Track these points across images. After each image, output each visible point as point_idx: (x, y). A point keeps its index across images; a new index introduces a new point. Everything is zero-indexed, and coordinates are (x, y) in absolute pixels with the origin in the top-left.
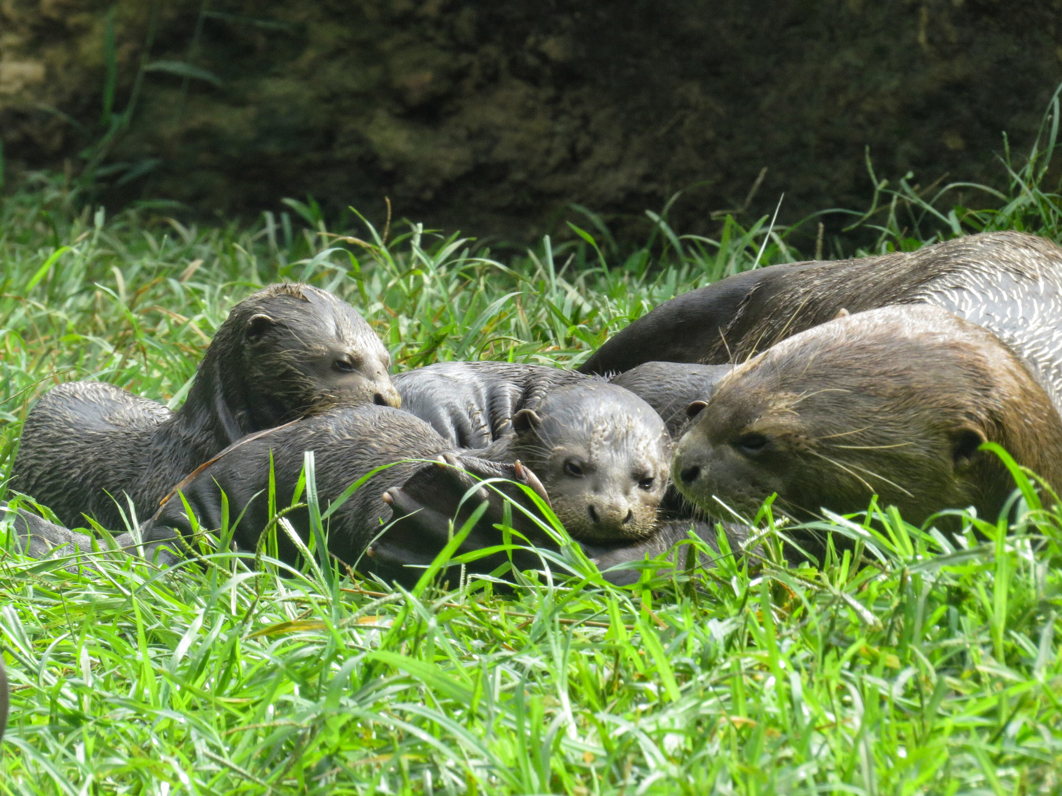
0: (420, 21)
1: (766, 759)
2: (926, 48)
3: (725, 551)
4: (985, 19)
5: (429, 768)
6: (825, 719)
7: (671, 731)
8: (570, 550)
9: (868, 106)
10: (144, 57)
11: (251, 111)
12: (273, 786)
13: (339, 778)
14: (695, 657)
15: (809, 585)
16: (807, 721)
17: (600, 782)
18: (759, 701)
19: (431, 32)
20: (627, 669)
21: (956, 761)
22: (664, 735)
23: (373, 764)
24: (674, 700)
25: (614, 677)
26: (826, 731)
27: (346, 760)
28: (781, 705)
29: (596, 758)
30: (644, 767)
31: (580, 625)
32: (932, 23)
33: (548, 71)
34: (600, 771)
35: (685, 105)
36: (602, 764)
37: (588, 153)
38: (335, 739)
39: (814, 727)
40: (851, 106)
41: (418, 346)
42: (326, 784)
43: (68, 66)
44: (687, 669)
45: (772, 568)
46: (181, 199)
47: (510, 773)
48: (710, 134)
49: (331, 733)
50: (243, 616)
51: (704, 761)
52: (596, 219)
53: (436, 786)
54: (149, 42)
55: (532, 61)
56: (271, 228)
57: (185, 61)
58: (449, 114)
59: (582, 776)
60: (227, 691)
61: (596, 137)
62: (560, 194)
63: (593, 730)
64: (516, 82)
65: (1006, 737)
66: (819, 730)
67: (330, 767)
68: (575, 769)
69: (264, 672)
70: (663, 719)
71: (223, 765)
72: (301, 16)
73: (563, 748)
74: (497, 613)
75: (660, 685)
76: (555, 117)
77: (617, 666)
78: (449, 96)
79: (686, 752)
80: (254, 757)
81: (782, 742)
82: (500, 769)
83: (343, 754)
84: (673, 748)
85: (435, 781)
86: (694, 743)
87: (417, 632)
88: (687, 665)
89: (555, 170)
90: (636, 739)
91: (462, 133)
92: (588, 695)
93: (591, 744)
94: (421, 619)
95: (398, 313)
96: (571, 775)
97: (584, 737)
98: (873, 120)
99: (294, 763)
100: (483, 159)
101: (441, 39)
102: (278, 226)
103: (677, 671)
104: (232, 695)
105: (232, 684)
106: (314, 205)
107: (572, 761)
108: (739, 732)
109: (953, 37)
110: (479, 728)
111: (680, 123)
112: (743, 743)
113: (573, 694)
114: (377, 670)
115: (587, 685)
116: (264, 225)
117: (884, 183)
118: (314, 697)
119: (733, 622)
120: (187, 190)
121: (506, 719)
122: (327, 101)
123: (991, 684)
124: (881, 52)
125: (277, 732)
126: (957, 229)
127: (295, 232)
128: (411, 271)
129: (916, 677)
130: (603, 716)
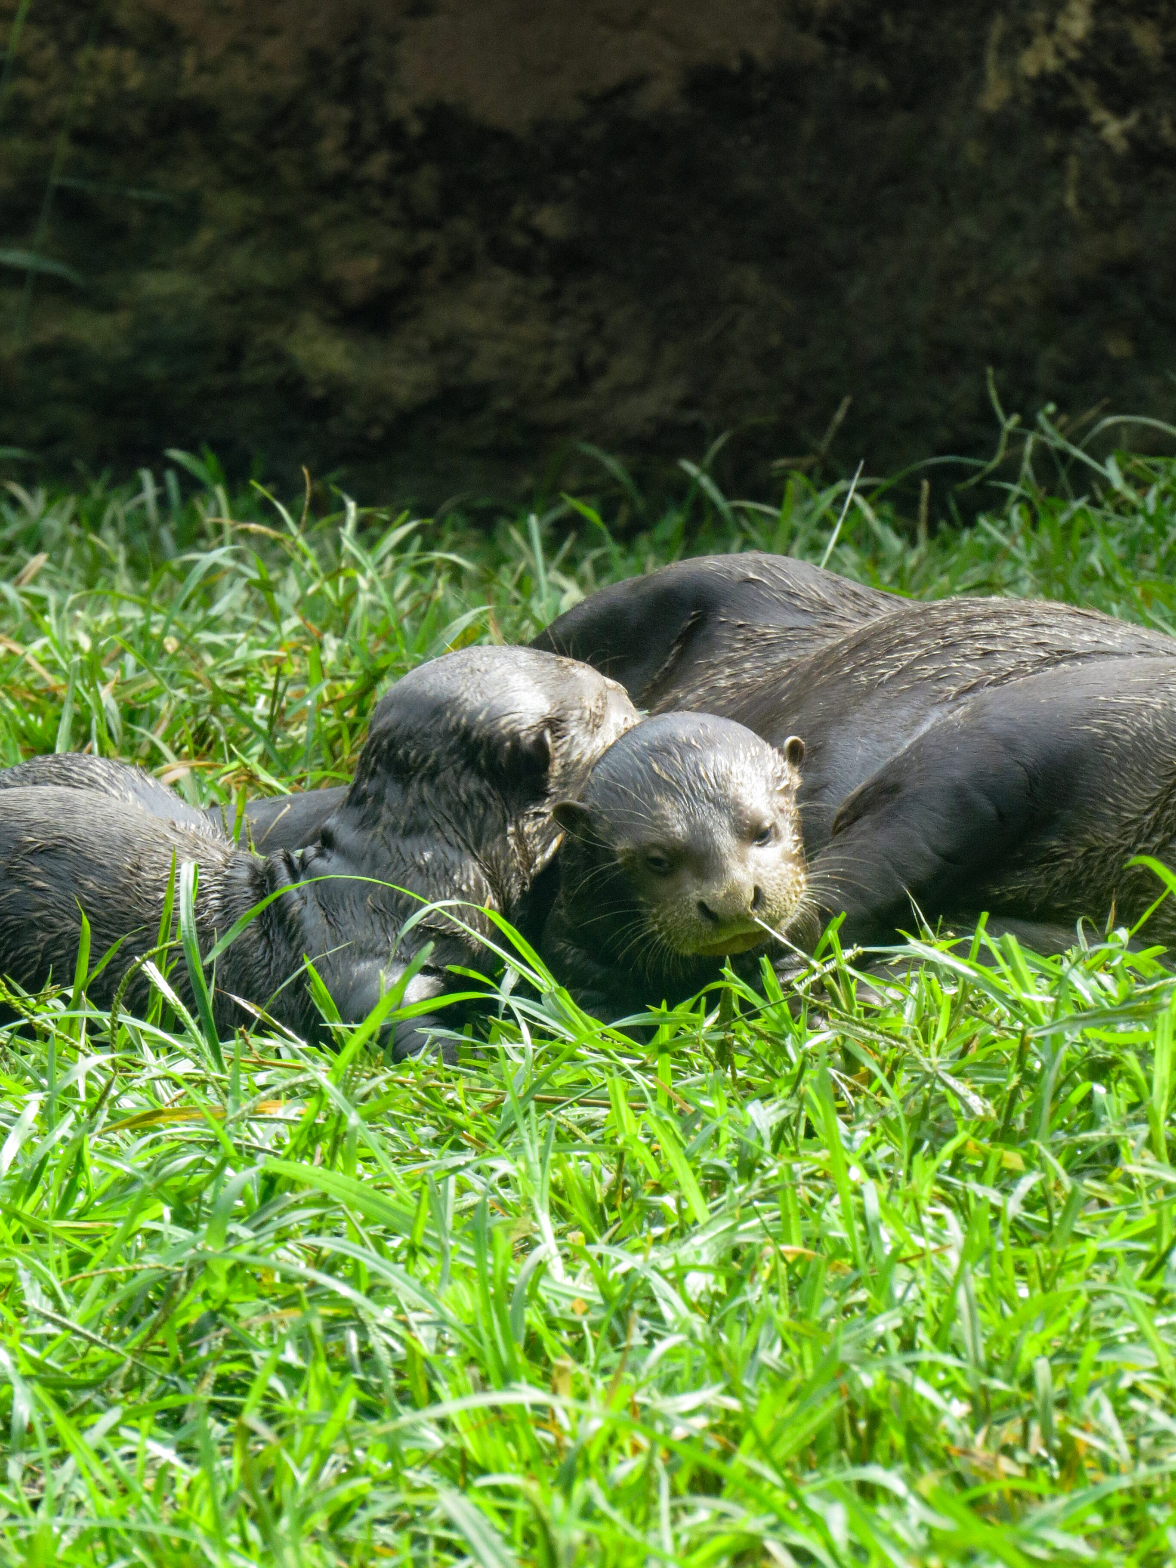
0: (359, 186)
1: (830, 1306)
2: (1076, 213)
3: (775, 996)
4: (1160, 173)
5: (352, 1327)
6: (912, 1246)
7: (695, 1267)
8: (555, 1000)
9: (996, 297)
11: (124, 318)
12: (135, 1353)
13: (230, 1343)
14: (730, 1155)
15: (894, 1043)
16: (888, 1250)
17: (596, 1340)
18: (819, 1220)
19: (376, 202)
20: (635, 1174)
21: (1098, 1305)
22: (685, 1276)
23: (275, 1322)
24: (702, 1222)
25: (617, 1186)
26: (914, 1263)
27: (237, 1317)
28: (850, 1228)
29: (589, 1307)
30: (658, 1318)
31: (571, 1105)
32: (1084, 179)
33: (543, 254)
34: (594, 1326)
35: (738, 299)
36: (598, 1315)
37: (602, 369)
38: (220, 1287)
39: (896, 1258)
40: (973, 298)
41: (351, 677)
42: (210, 1351)
44: (720, 1174)
45: (842, 1019)
46: (27, 445)
47: (467, 1332)
48: (775, 340)
49: (214, 1278)
50: (94, 1101)
51: (742, 1309)
52: (613, 465)
53: (364, 1349)
55: (520, 240)
56: (150, 492)
57: (29, 248)
58: (404, 317)
59: (570, 1334)
60: (72, 1212)
61: (613, 347)
62: (565, 428)
63: (585, 1266)
64: (498, 271)
65: (1169, 1268)
66: (905, 1261)
67: (214, 1327)
68: (560, 1324)
69: (124, 1181)
70: (686, 1251)
71: (64, 1327)
72: (194, 181)
73: (542, 1293)
74: (454, 1089)
75: (679, 1201)
76: (555, 317)
77: (620, 1170)
78: (403, 292)
79: (717, 1296)
80: (107, 1314)
81: (851, 1281)
82: (453, 1327)
83: (232, 1307)
84: (698, 1292)
85: (363, 1343)
86: (729, 1283)
87: (336, 1129)
88: (719, 1168)
89: (558, 394)
90: (646, 1281)
91: (422, 343)
92: (580, 1212)
93: (583, 1287)
94: (341, 1113)
95: (324, 629)
96: (555, 1333)
97: (574, 1275)
98: (1004, 317)
99: (164, 1321)
100: (453, 380)
101: (391, 211)
102: (160, 490)
103: (706, 1177)
104: (78, 1217)
105: (81, 1199)
106: (212, 458)
107: (556, 1313)
108: (790, 1267)
109: (1114, 198)
110: (424, 1267)
111: (731, 325)
112: (795, 1285)
113: (559, 1212)
114: (279, 1184)
115: (578, 1199)
116: (139, 489)
117: (1015, 419)
118: (192, 1225)
119: (782, 1107)
120: (35, 431)
121: (463, 1254)
122: (232, 301)
123: (1150, 1191)
124: (1015, 221)
125: (142, 1277)
126: (1118, 483)
127: (185, 497)
128: (340, 571)
129: (1043, 1184)
130: (601, 1246)
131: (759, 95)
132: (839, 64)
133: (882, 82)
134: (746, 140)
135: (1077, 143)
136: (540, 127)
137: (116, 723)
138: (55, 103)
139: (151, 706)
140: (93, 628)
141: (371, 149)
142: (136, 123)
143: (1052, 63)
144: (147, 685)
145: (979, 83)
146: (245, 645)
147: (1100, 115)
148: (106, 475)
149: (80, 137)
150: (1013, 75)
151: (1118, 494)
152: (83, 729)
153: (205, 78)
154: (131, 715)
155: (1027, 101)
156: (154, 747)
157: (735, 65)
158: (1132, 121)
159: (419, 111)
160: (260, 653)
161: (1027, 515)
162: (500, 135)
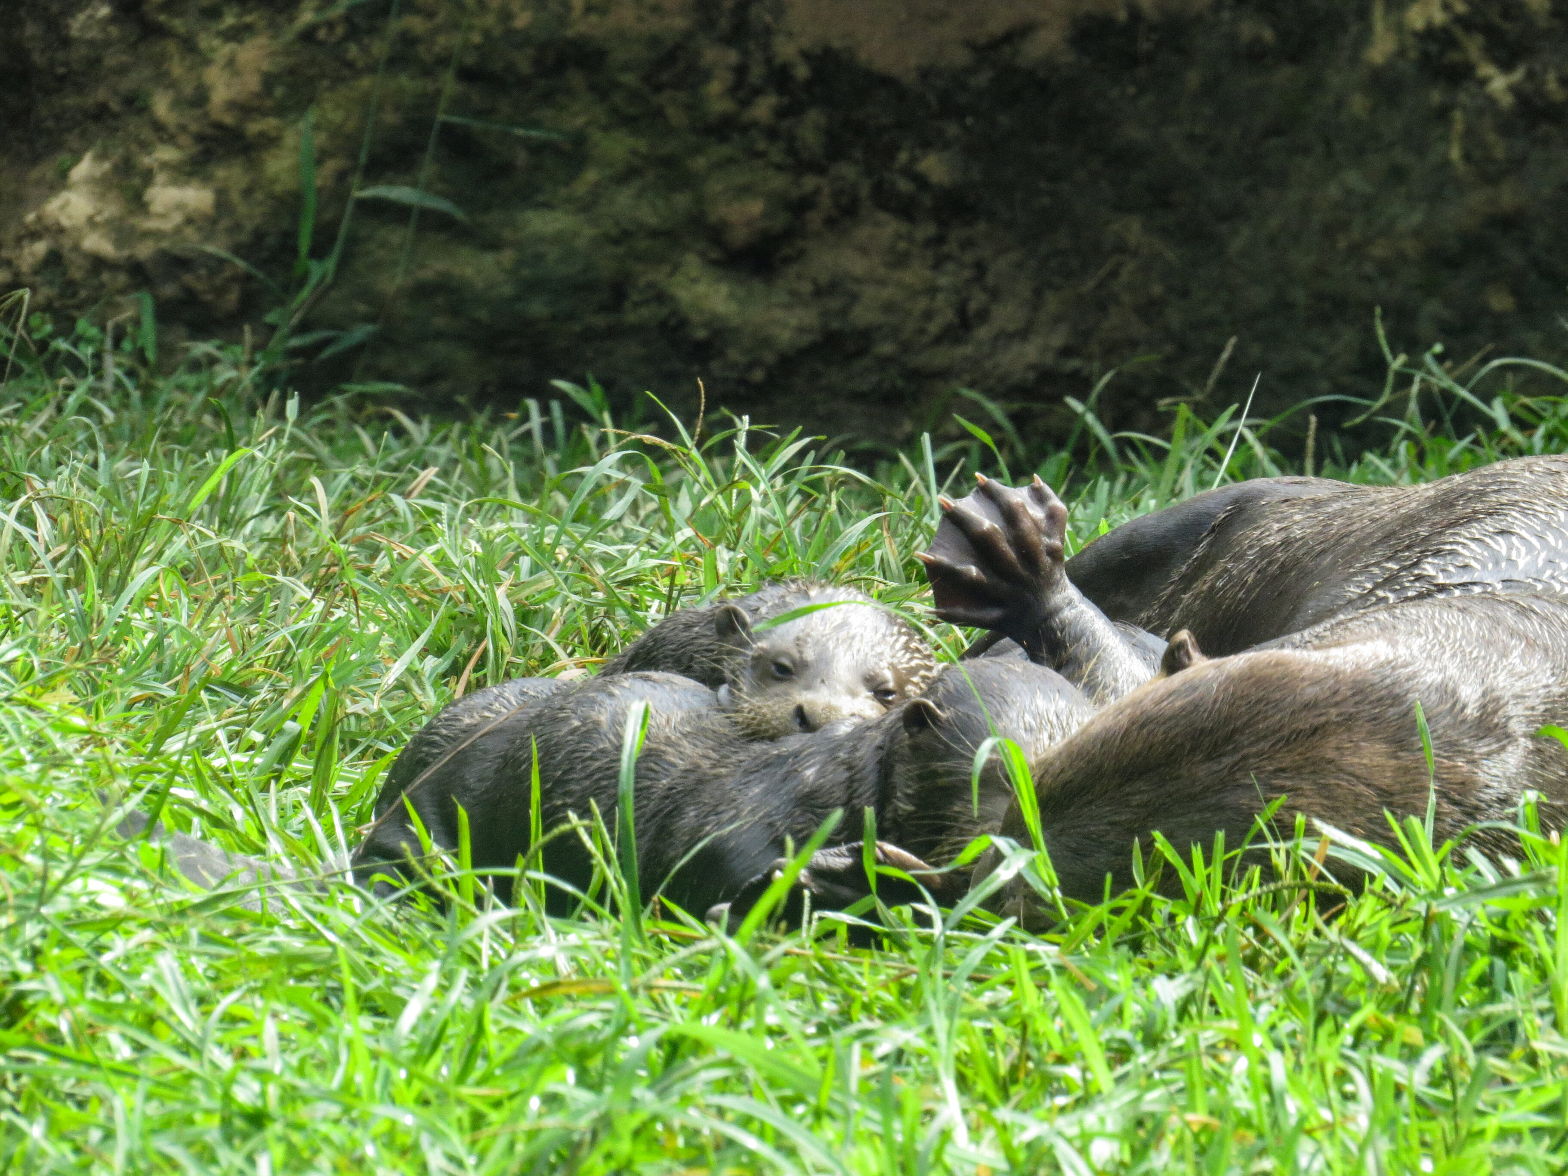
0: (745, 129)
2: (1461, 167)
4: (1544, 128)
6: (1318, 1117)
7: (1102, 1135)
9: (1379, 250)
10: (356, 179)
11: (507, 257)
14: (1134, 1029)
16: (1293, 1121)
18: (1224, 1092)
19: (761, 145)
20: (1038, 1047)
22: (1091, 1141)
24: (1105, 1090)
25: (1020, 1059)
26: (1319, 1134)
28: (1256, 1098)
29: (993, 1172)
32: (1469, 133)
33: (927, 201)
35: (1121, 248)
37: (983, 315)
38: (625, 1147)
39: (1302, 1129)
40: (1356, 250)
43: (248, 193)
44: (1123, 1047)
46: (408, 381)
48: (1157, 289)
49: (619, 1138)
52: (995, 410)
54: (363, 159)
55: (904, 186)
56: (536, 421)
57: (414, 185)
58: (787, 261)
60: (473, 1078)
61: (995, 294)
62: (944, 374)
63: (989, 1133)
64: (882, 216)
66: (1309, 1133)
70: (1090, 1118)
72: (580, 121)
73: (947, 1160)
75: (1085, 1070)
76: (937, 265)
77: (1024, 1042)
78: (788, 235)
79: (1122, 1164)
80: (510, 1173)
81: (1257, 1150)
83: (636, 1167)
84: (1103, 1159)
86: (1134, 1152)
87: (742, 995)
88: (1123, 1042)
89: (938, 340)
90: (1051, 1148)
91: (806, 288)
92: (984, 1085)
93: (988, 1153)
94: (746, 977)
95: (716, 542)
97: (978, 1143)
98: (1386, 270)
100: (835, 325)
101: (776, 154)
102: (546, 419)
103: (1109, 1049)
104: (479, 1083)
105: (481, 1067)
106: (597, 389)
108: (1196, 1136)
109: (1500, 151)
110: (830, 1131)
111: (1114, 274)
112: (1202, 1151)
113: (962, 1082)
114: (684, 1048)
115: (983, 1070)
116: (526, 418)
117: (1402, 358)
118: (596, 1087)
119: (1189, 980)
120: (416, 368)
121: (868, 1119)
122: (616, 241)
123: (1553, 1067)
124: (1398, 174)
125: (544, 1137)
126: (1504, 425)
127: (569, 427)
128: (733, 483)
129: (1446, 1058)
130: (1004, 1114)
131: (1145, 46)
132: (1226, 15)
133: (1268, 35)
134: (1131, 90)
135: (1463, 97)
136: (925, 74)
137: (511, 622)
138: (442, 40)
139: (546, 608)
140: (485, 536)
141: (757, 92)
142: (524, 63)
143: (1439, 17)
144: (540, 587)
145: (1365, 38)
146: (637, 554)
147: (1486, 70)
148: (488, 410)
149: (467, 75)
150: (1399, 28)
151: (1504, 436)
152: (477, 629)
153: (594, 18)
154: (525, 615)
155: (1413, 54)
156: (547, 648)
157: (1122, 15)
158: (1518, 75)
159: (806, 55)
160: (652, 562)
161: (1413, 451)
162: (886, 81)
